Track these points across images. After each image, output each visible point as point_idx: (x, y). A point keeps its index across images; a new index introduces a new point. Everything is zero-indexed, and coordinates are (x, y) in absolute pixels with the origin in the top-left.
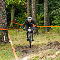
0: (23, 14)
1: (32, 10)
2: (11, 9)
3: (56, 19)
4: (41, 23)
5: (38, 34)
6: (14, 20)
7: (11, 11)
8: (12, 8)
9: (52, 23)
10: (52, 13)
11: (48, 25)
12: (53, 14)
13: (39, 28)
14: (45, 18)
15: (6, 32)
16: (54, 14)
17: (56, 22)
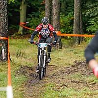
0: (41, 14)
1: (54, 8)
2: (20, 6)
3: (94, 24)
4: (69, 30)
5: (61, 48)
6: (25, 23)
7: (20, 8)
8: (23, 3)
9: (88, 30)
10: (87, 13)
11: (80, 34)
12: (89, 15)
13: (66, 38)
14: (74, 21)
15: (6, 42)
16: (91, 15)
17: (93, 29)
